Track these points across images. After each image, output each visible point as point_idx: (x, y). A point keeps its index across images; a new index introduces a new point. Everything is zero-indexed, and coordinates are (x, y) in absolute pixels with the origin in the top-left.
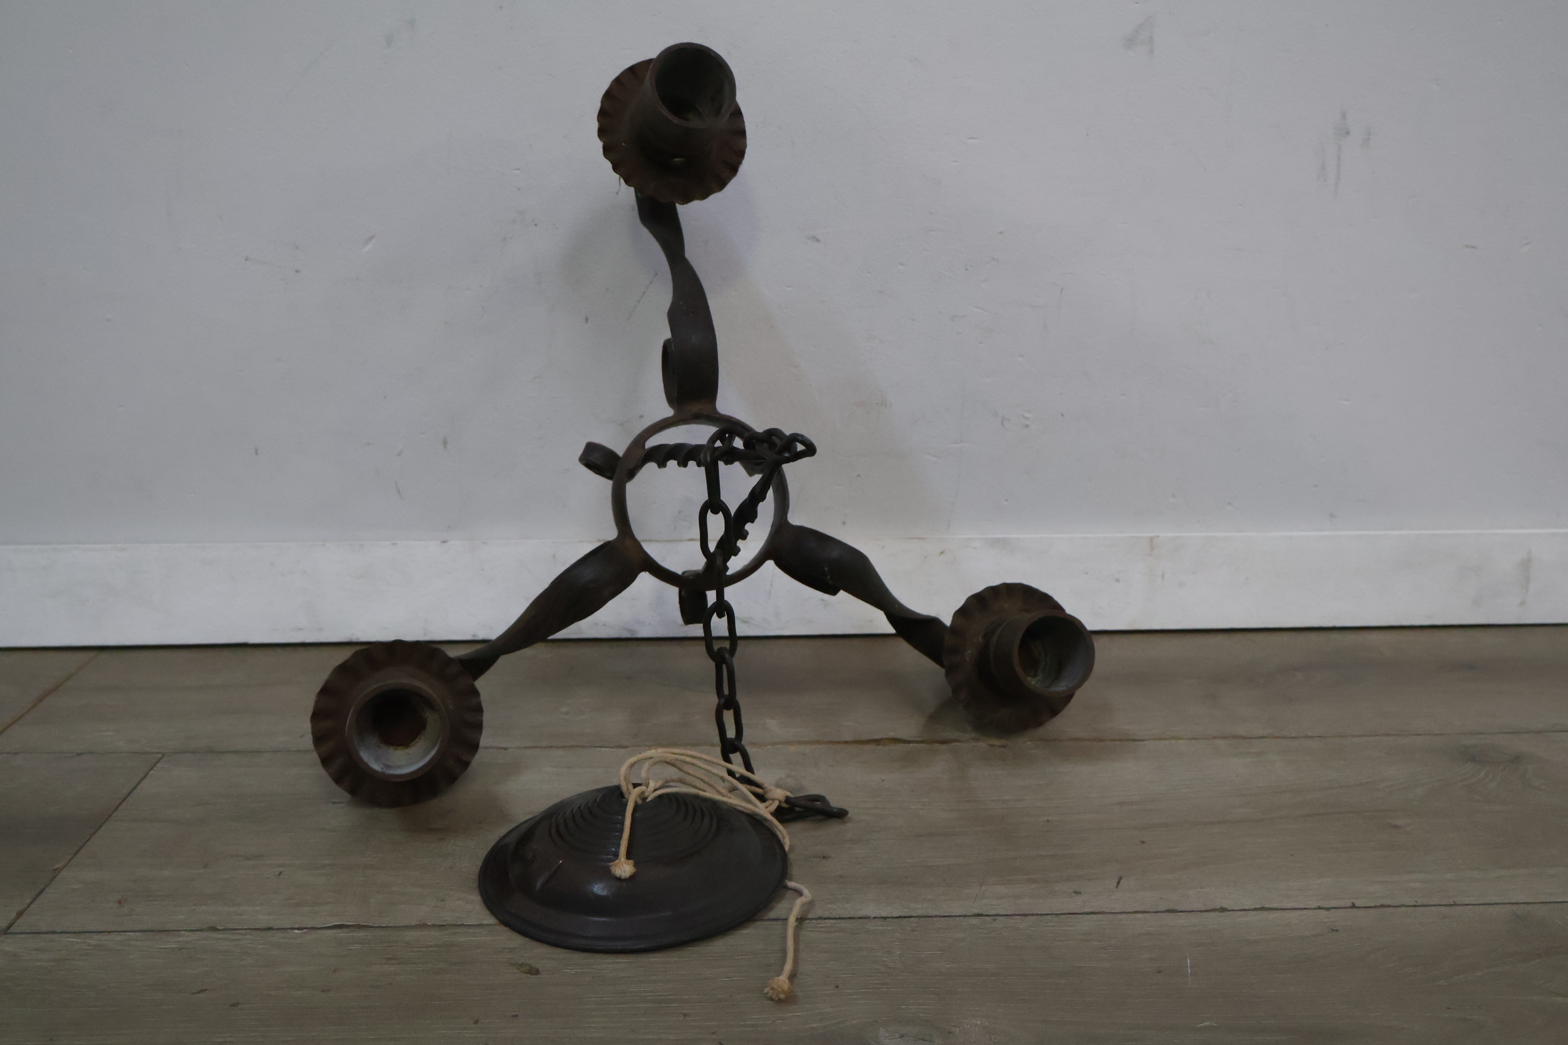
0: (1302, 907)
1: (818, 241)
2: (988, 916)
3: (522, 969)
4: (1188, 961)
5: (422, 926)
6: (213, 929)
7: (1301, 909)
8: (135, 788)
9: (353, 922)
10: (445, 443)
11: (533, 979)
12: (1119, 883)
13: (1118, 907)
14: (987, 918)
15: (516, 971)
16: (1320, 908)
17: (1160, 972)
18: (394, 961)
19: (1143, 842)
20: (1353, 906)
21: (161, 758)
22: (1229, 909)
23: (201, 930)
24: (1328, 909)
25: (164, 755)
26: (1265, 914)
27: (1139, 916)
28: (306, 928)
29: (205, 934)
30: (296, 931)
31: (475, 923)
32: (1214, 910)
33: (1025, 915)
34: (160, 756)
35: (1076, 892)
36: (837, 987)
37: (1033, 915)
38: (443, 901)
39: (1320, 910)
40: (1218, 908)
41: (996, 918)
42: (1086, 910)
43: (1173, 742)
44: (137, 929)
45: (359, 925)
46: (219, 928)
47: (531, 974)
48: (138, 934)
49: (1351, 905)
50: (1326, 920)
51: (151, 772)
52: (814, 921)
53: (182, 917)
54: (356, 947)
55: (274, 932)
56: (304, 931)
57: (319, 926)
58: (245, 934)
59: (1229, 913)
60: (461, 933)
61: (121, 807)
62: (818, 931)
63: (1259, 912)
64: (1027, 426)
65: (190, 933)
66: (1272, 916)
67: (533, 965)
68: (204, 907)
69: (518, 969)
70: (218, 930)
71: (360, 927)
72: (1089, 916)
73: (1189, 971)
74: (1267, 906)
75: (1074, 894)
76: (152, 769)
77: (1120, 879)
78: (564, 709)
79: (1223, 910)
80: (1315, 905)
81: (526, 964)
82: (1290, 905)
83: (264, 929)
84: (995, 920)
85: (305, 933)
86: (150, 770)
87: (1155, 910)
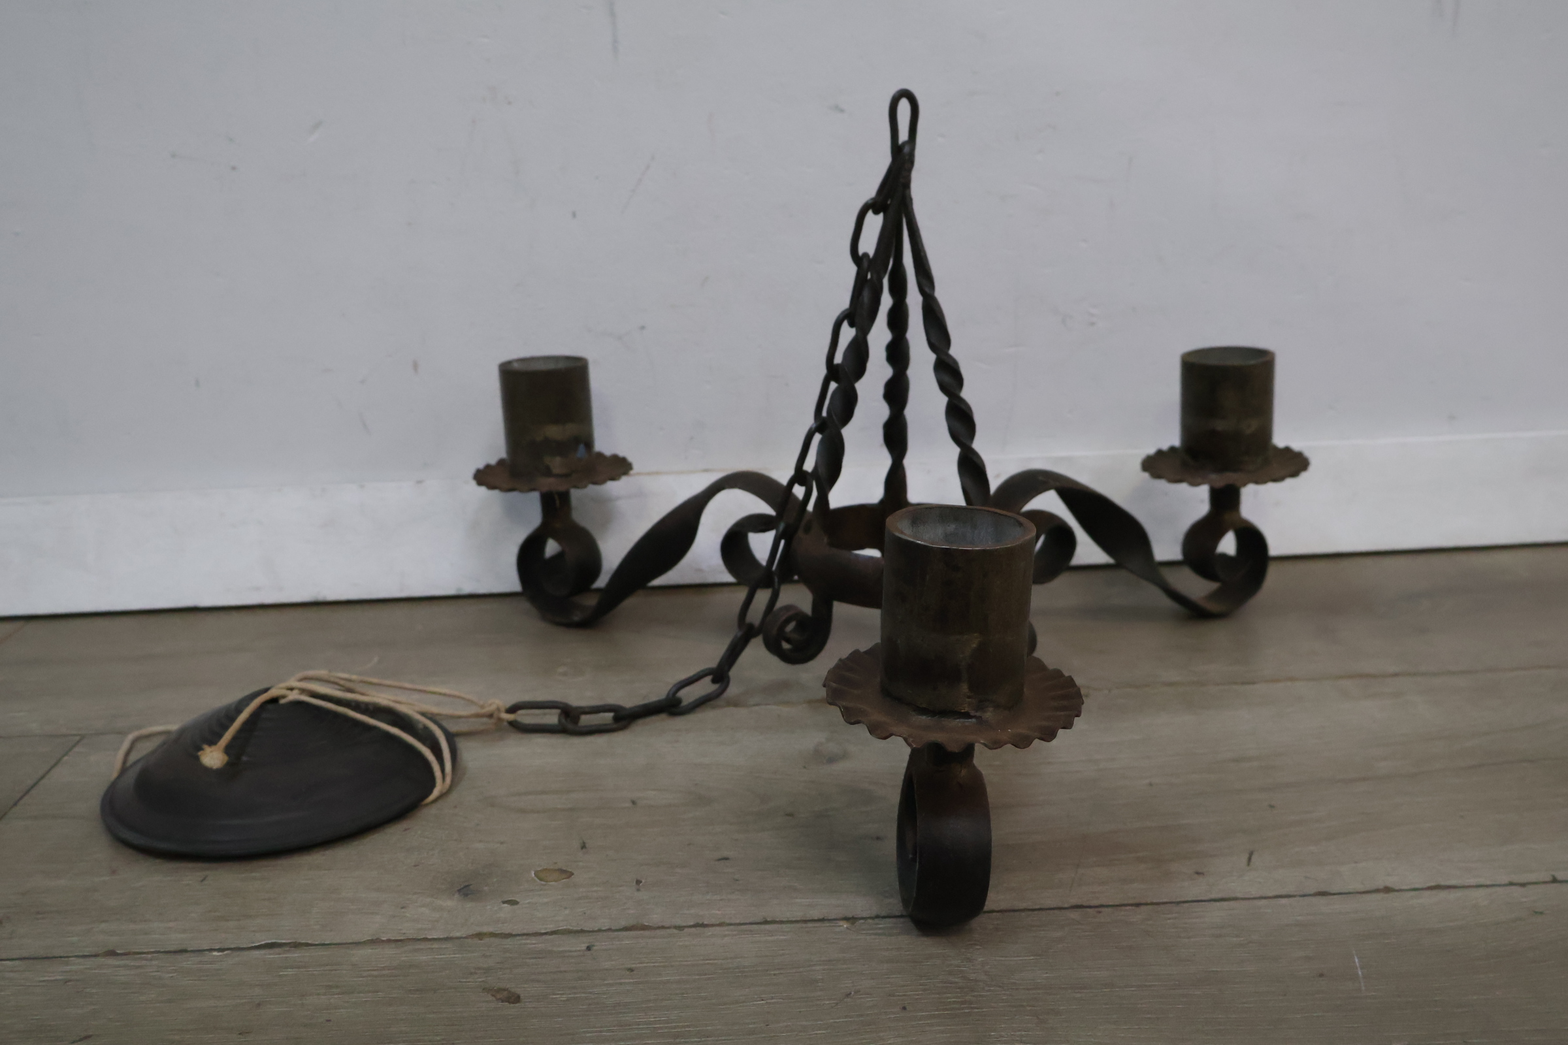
0: (1488, 883)
1: (842, 111)
2: (1090, 907)
3: (499, 996)
4: (1357, 960)
5: (375, 942)
6: (112, 953)
7: (1487, 886)
8: (43, 777)
9: (288, 939)
10: (415, 366)
11: (511, 1010)
12: (1250, 859)
13: (1254, 891)
14: (1088, 910)
15: (491, 998)
16: (1511, 884)
17: (1321, 975)
18: (334, 990)
19: (1272, 807)
20: (1555, 880)
21: (78, 742)
22: (1397, 888)
23: (96, 956)
24: (1523, 885)
25: (83, 737)
26: (1443, 894)
27: (1284, 901)
28: (228, 949)
29: (101, 960)
30: (215, 953)
31: (441, 937)
32: (1377, 891)
33: (1138, 905)
34: (77, 738)
35: (1198, 873)
36: (904, 1008)
37: (1147, 904)
38: (402, 908)
39: (1513, 888)
40: (1381, 887)
41: (1100, 909)
42: (1213, 896)
43: (1289, 683)
44: (14, 957)
45: (295, 943)
46: (118, 952)
47: (509, 1002)
48: (17, 963)
49: (1549, 879)
50: (1524, 900)
51: (66, 758)
52: (870, 921)
53: (75, 939)
54: (290, 972)
55: (187, 955)
56: (226, 952)
57: (245, 946)
58: (151, 960)
59: (1396, 893)
60: (422, 949)
61: (22, 802)
62: (876, 934)
63: (1434, 892)
64: (1093, 324)
65: (81, 960)
66: (1453, 895)
67: (513, 990)
68: (103, 925)
69: (493, 995)
70: (118, 954)
71: (296, 945)
72: (1218, 904)
73: (1360, 973)
74: (1443, 883)
75: (1196, 876)
76: (66, 754)
77: (1251, 854)
78: (561, 670)
79: (1387, 890)
80: (1505, 879)
81: (504, 990)
82: (1473, 881)
83: (175, 952)
84: (1100, 912)
85: (227, 954)
86: (64, 756)
87: (1302, 893)
